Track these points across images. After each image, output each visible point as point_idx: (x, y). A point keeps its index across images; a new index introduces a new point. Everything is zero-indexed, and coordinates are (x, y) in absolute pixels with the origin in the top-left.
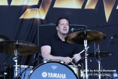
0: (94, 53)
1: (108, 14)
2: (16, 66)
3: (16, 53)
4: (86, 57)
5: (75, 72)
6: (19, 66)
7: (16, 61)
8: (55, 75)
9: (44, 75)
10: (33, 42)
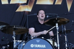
0: (62, 31)
1: (69, 7)
2: (15, 41)
3: (14, 33)
4: (57, 34)
5: (51, 43)
6: (16, 41)
7: (14, 38)
8: (39, 46)
9: (32, 46)
10: (24, 26)
